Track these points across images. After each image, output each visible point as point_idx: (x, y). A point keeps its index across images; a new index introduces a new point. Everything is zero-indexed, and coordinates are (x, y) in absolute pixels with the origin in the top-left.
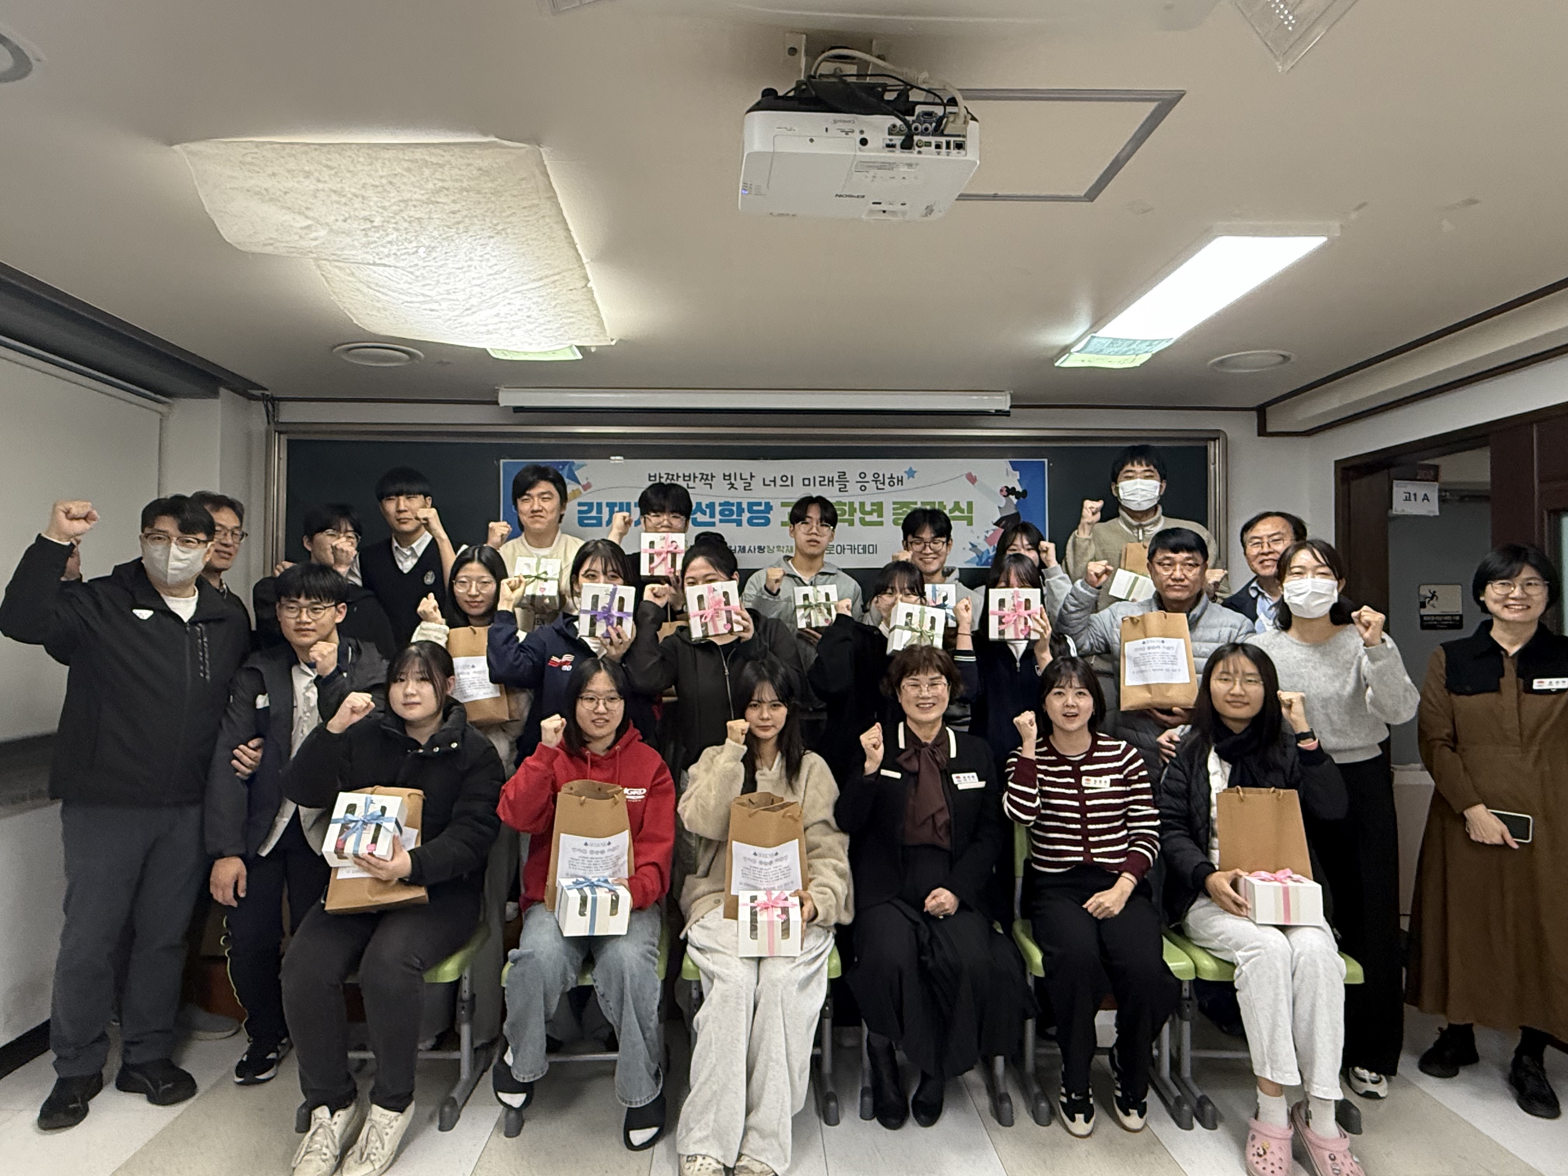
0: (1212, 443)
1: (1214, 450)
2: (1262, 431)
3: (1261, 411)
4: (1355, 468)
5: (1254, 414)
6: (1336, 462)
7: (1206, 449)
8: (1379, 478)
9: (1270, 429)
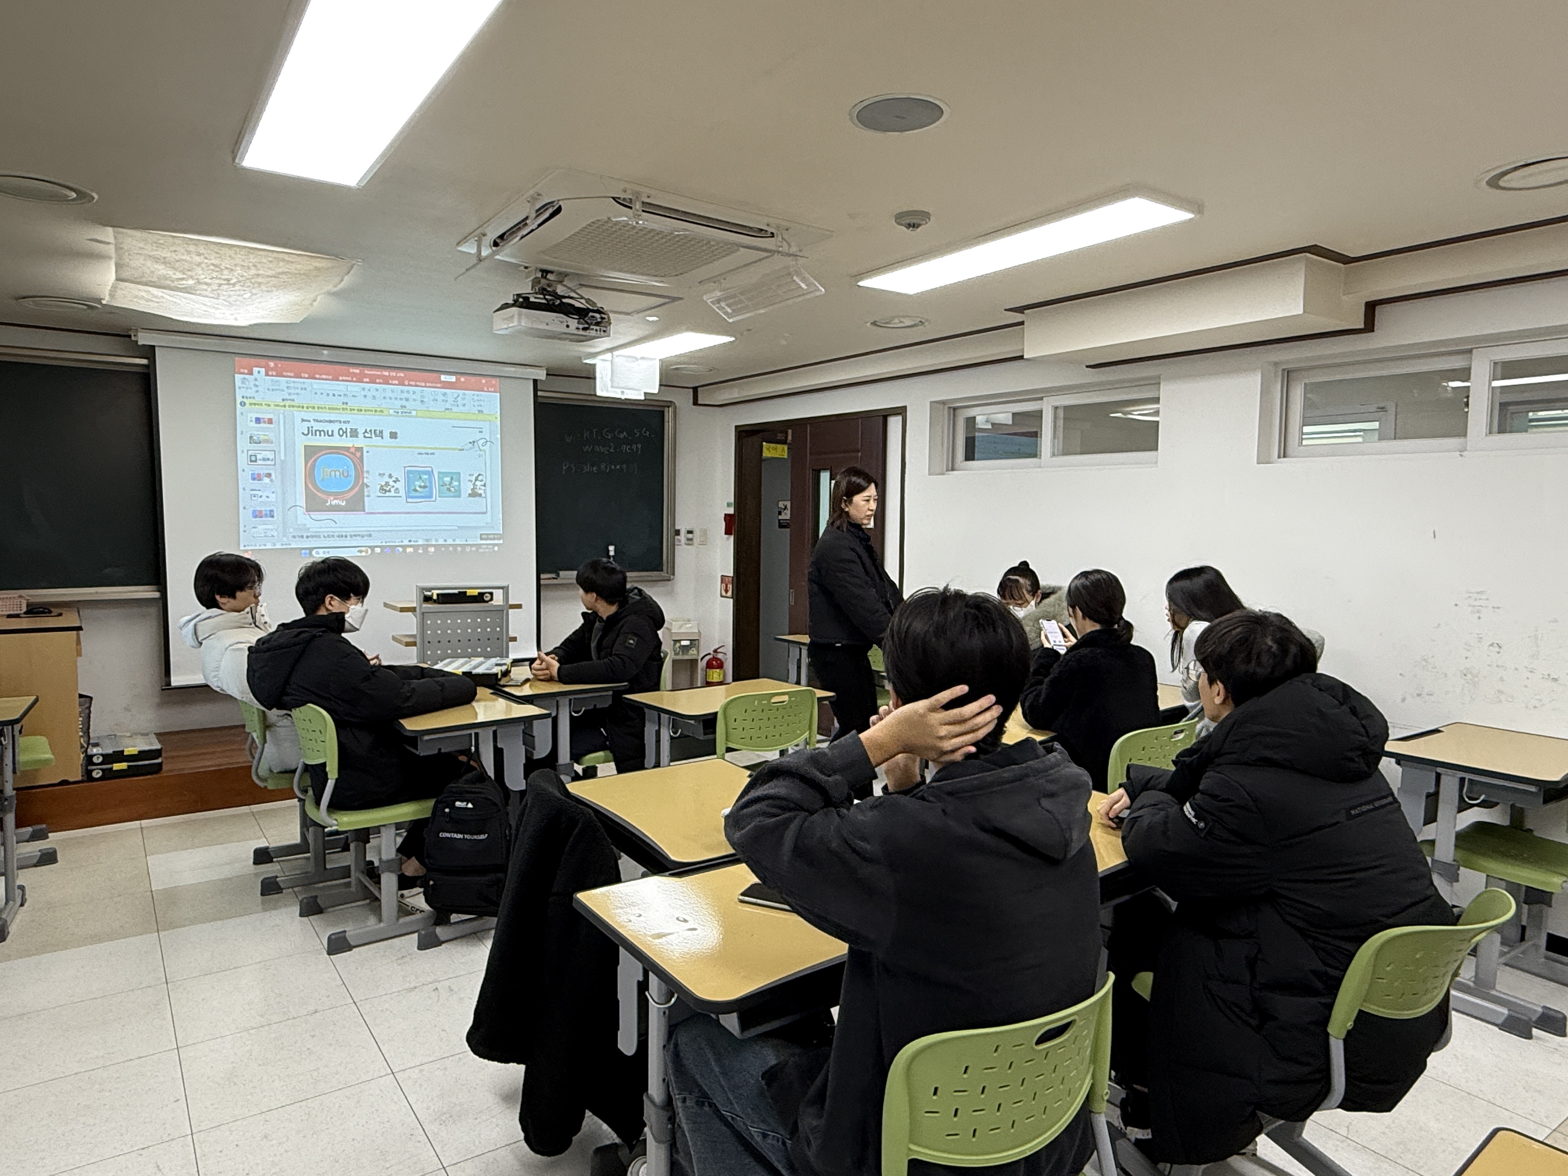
0: (667, 409)
1: (669, 414)
2: (695, 403)
3: (695, 390)
4: (747, 431)
5: (691, 390)
6: (736, 427)
7: (663, 412)
8: (755, 438)
9: (700, 402)
